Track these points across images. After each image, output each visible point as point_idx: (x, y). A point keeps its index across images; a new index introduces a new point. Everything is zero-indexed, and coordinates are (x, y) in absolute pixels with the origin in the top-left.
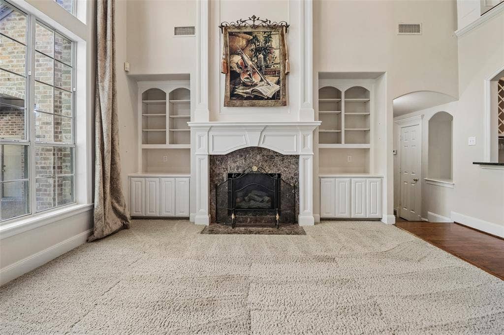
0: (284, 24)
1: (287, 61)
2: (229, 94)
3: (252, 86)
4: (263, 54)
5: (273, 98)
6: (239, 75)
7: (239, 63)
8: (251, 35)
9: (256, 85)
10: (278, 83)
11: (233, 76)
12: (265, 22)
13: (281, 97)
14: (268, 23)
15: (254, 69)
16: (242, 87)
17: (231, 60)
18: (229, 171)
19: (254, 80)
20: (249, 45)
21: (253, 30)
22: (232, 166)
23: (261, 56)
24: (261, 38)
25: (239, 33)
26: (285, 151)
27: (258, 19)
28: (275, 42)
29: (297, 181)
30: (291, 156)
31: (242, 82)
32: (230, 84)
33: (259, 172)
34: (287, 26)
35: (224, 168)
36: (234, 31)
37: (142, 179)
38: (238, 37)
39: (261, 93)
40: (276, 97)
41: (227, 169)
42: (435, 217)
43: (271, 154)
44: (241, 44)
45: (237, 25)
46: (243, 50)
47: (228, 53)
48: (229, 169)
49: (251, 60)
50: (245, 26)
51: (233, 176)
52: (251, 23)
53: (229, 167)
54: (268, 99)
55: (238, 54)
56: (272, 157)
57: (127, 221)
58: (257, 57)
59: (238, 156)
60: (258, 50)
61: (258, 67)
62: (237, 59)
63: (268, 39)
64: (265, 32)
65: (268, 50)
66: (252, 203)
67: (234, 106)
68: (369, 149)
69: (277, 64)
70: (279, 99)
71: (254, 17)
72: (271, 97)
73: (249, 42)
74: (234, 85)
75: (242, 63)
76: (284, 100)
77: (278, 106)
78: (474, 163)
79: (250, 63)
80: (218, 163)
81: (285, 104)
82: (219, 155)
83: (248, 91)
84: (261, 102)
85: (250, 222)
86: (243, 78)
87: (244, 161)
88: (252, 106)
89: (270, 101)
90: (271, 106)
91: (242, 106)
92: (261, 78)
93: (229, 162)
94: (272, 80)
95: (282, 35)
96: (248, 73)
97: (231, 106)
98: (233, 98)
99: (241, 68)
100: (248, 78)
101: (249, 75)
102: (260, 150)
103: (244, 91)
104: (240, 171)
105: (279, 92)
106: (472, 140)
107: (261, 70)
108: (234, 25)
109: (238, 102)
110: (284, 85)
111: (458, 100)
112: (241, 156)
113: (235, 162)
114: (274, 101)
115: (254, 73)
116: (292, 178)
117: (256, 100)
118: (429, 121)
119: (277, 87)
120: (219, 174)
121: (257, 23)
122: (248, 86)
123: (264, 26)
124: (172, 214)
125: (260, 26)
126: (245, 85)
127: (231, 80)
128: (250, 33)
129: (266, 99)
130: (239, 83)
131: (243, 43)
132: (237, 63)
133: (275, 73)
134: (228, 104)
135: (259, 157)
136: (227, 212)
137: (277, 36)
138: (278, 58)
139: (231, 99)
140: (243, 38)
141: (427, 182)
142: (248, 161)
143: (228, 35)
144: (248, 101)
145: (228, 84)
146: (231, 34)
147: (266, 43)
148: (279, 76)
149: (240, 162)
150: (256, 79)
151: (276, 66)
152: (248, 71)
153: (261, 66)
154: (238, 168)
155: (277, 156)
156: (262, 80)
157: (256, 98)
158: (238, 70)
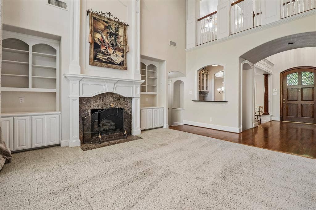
0: (126, 24)
1: (127, 45)
2: (93, 57)
3: (108, 55)
4: (114, 37)
5: (120, 64)
6: (99, 46)
7: (100, 39)
8: (108, 24)
9: (110, 55)
10: (123, 56)
11: (96, 46)
12: (116, 19)
13: (124, 65)
14: (118, 20)
15: (109, 45)
16: (102, 55)
17: (95, 35)
18: (92, 108)
19: (109, 52)
20: (106, 29)
21: (108, 21)
22: (94, 105)
23: (113, 38)
24: (113, 27)
25: (100, 19)
26: (127, 95)
27: (112, 16)
28: (121, 32)
29: (131, 112)
30: (128, 98)
31: (101, 51)
32: (94, 51)
33: (115, 107)
34: (127, 26)
35: (88, 106)
36: (96, 17)
37: (10, 118)
38: (99, 22)
39: (113, 60)
40: (122, 64)
41: (91, 107)
42: (177, 123)
43: (118, 97)
44: (101, 27)
45: (99, 14)
46: (102, 31)
47: (93, 30)
48: (92, 107)
49: (107, 39)
50: (104, 17)
51: (99, 111)
52: (108, 16)
53: (92, 105)
54: (117, 64)
55: (99, 33)
56: (118, 99)
57: (9, 156)
58: (111, 38)
59: (98, 98)
60: (111, 34)
61: (111, 45)
62: (98, 36)
63: (117, 29)
64: (115, 25)
65: (117, 36)
66: (105, 127)
67: (96, 65)
68: (156, 95)
69: (122, 45)
70: (123, 66)
71: (110, 13)
72: (119, 63)
73: (106, 27)
74: (96, 52)
75: (101, 39)
76: (126, 67)
77: (122, 69)
78: (192, 101)
79: (107, 41)
80: (84, 102)
81: (126, 69)
82: (85, 97)
83: (105, 57)
84: (113, 66)
85: (106, 138)
86: (103, 49)
87: (102, 101)
88: (108, 67)
89: (118, 66)
90: (119, 69)
91: (101, 66)
92: (113, 52)
93: (92, 102)
94: (120, 54)
95: (125, 30)
96: (106, 47)
97: (94, 65)
98: (95, 60)
99: (101, 42)
100: (105, 50)
101: (106, 48)
102: (112, 94)
103: (103, 57)
104: (100, 107)
105: (123, 61)
106: (191, 92)
107: (113, 46)
108: (97, 14)
109: (99, 64)
110: (126, 58)
111: (186, 76)
112: (101, 98)
113: (96, 102)
114: (120, 66)
115: (109, 47)
116: (129, 110)
117: (110, 64)
118: (174, 84)
119: (122, 59)
120: (85, 110)
121: (111, 18)
122: (105, 54)
123: (115, 21)
124: (43, 144)
125: (113, 20)
126: (103, 53)
127: (94, 49)
128: (107, 22)
129: (116, 65)
130: (100, 52)
131: (102, 27)
132: (98, 39)
133: (121, 50)
134: (91, 64)
135: (111, 99)
136: (91, 135)
137: (122, 29)
138: (122, 42)
139: (94, 61)
140: (102, 24)
141: (173, 109)
142: (105, 101)
143: (92, 18)
144: (105, 64)
145: (92, 50)
146: (94, 18)
147: (116, 31)
148: (123, 53)
149: (100, 102)
150: (111, 51)
151: (121, 46)
152: (105, 45)
153: (113, 44)
154: (98, 106)
155: (121, 98)
156: (113, 53)
157: (110, 63)
158: (99, 43)
